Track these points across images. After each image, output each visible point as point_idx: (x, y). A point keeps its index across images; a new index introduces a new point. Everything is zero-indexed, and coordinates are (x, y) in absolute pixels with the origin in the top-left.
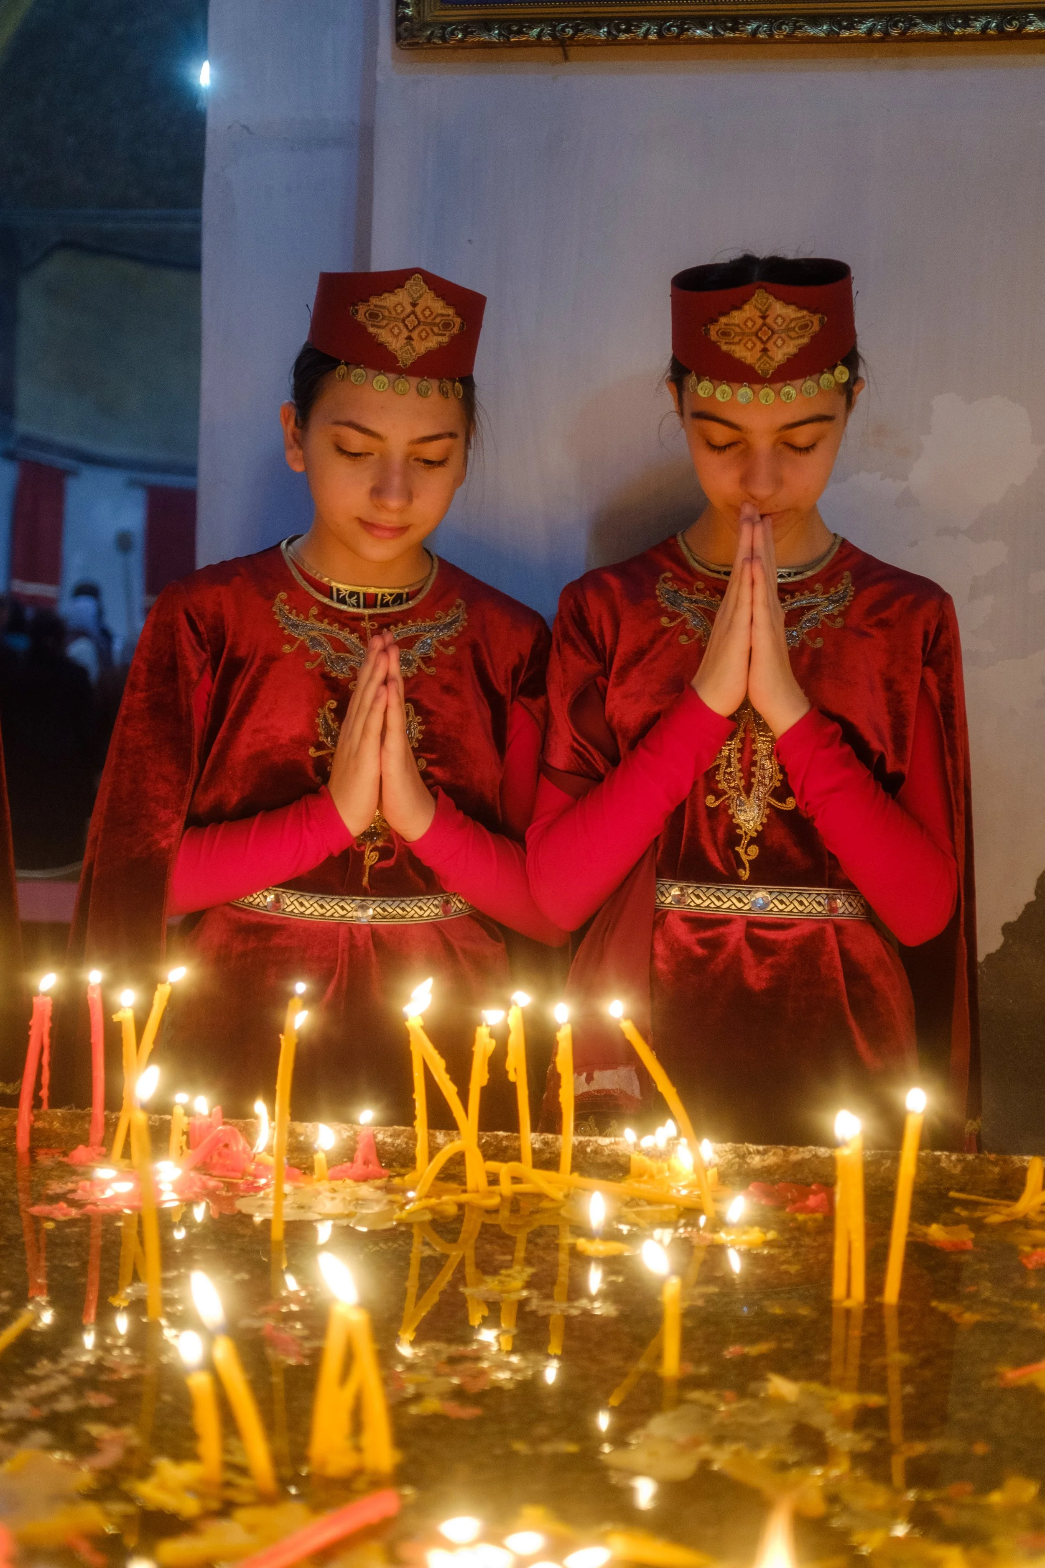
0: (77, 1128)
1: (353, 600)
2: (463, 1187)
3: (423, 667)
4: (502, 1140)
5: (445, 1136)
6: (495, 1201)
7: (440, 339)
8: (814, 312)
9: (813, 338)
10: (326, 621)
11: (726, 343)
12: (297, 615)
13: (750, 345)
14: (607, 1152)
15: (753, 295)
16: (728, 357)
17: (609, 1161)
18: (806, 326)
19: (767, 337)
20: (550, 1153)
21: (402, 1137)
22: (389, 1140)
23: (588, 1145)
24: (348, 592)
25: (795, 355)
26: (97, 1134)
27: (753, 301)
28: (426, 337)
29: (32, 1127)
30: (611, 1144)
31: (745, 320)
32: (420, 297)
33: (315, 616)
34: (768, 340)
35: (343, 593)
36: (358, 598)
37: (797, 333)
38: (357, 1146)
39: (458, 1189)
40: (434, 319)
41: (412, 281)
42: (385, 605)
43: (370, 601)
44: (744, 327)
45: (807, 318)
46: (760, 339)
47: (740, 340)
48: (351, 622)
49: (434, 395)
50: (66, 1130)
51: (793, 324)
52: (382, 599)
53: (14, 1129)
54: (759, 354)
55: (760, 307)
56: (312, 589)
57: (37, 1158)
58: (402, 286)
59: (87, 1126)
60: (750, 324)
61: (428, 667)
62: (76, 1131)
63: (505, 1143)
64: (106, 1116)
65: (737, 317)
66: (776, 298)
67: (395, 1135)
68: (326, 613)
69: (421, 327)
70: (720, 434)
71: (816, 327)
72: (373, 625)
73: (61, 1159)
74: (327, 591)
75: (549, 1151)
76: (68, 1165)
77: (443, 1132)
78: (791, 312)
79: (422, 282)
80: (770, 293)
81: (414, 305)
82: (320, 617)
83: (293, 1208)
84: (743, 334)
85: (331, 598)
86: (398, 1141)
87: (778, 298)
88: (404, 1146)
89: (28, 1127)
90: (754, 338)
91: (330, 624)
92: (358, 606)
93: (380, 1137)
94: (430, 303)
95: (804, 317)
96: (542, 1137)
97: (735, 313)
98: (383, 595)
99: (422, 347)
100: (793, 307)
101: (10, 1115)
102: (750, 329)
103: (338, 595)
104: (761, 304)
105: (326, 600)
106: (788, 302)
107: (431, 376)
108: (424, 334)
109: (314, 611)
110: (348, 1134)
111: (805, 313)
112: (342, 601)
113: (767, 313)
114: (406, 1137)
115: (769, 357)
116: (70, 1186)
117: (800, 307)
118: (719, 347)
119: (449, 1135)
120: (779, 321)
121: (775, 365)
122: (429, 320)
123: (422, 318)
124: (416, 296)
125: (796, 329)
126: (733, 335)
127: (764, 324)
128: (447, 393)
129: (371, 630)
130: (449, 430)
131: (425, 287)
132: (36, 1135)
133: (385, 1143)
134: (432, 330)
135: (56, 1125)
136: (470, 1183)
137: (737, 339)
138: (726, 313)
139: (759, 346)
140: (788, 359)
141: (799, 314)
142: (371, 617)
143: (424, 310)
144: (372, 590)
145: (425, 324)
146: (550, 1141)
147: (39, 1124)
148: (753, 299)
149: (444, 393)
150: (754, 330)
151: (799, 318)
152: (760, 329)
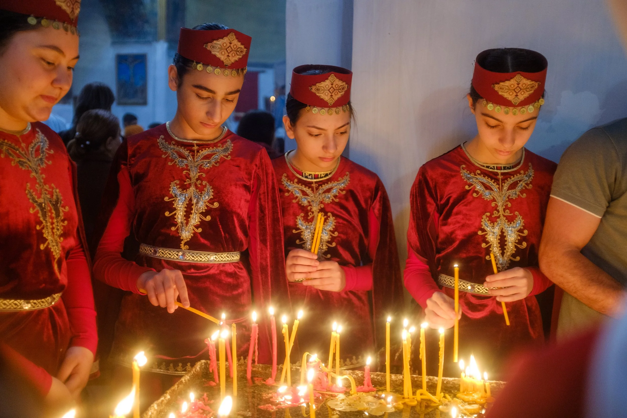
0: (267, 371)
1: (310, 177)
2: (402, 396)
3: (334, 199)
4: (415, 378)
5: (395, 376)
6: (415, 403)
7: (341, 93)
8: (536, 82)
9: (535, 91)
10: (300, 184)
11: (501, 92)
12: (290, 182)
13: (511, 93)
14: (451, 383)
15: (516, 76)
16: (501, 97)
17: (452, 386)
18: (533, 87)
19: (518, 91)
20: (432, 383)
21: (380, 376)
22: (375, 377)
23: (445, 381)
24: (308, 174)
25: (528, 97)
26: (274, 373)
27: (515, 78)
28: (337, 94)
29: (252, 370)
30: (453, 380)
31: (510, 84)
32: (334, 81)
33: (296, 182)
34: (518, 92)
35: (307, 174)
36: (312, 176)
37: (530, 89)
38: (364, 379)
39: (401, 397)
40: (339, 87)
41: (331, 77)
42: (321, 178)
43: (316, 177)
44: (510, 87)
45: (534, 84)
46: (516, 92)
47: (508, 91)
48: (308, 184)
49: (341, 112)
50: (264, 371)
51: (529, 87)
52: (321, 176)
53: (246, 371)
54: (514, 97)
55: (517, 80)
56: (295, 173)
57: (255, 382)
58: (327, 79)
59: (271, 370)
60: (512, 86)
61: (336, 199)
62: (267, 372)
63: (416, 379)
64: (277, 367)
65: (507, 83)
66: (524, 77)
67: (378, 375)
68: (300, 182)
69: (335, 91)
70: (493, 122)
71: (536, 87)
72: (316, 185)
73: (263, 382)
74: (301, 174)
75: (431, 382)
76: (266, 385)
77: (394, 375)
78: (529, 82)
79: (334, 77)
80: (522, 76)
81: (332, 84)
82: (298, 183)
83: (347, 405)
84: (509, 89)
85: (303, 176)
86: (379, 378)
87: (525, 77)
88: (381, 379)
89: (250, 371)
90: (513, 91)
91: (301, 185)
92: (312, 179)
93: (372, 376)
94: (337, 83)
95: (533, 84)
96: (429, 377)
97: (507, 82)
98: (321, 175)
99: (336, 98)
100: (530, 80)
101: (244, 366)
102: (512, 88)
103: (305, 175)
104: (518, 79)
105: (300, 177)
106: (528, 79)
107: (339, 106)
108: (336, 93)
109: (296, 180)
110: (361, 375)
111: (533, 82)
112: (306, 177)
113: (520, 83)
114: (381, 376)
115: (518, 98)
116: (270, 395)
117: (532, 80)
118: (498, 93)
119: (396, 376)
120: (524, 85)
121: (520, 101)
122: (337, 88)
123: (335, 88)
124: (332, 81)
125: (530, 88)
126: (505, 89)
127: (518, 87)
128: (345, 111)
129: (316, 187)
130: (346, 122)
131: (335, 78)
132: (253, 372)
133: (374, 378)
134: (339, 91)
135: (260, 369)
136: (406, 395)
137: (506, 91)
138: (503, 81)
139: (515, 94)
140: (525, 99)
141: (531, 83)
142: (316, 182)
143: (336, 85)
144: (317, 173)
145: (336, 90)
146: (431, 379)
147: (254, 369)
148: (515, 77)
149: (344, 111)
150: (514, 88)
151: (531, 84)
152: (516, 88)
